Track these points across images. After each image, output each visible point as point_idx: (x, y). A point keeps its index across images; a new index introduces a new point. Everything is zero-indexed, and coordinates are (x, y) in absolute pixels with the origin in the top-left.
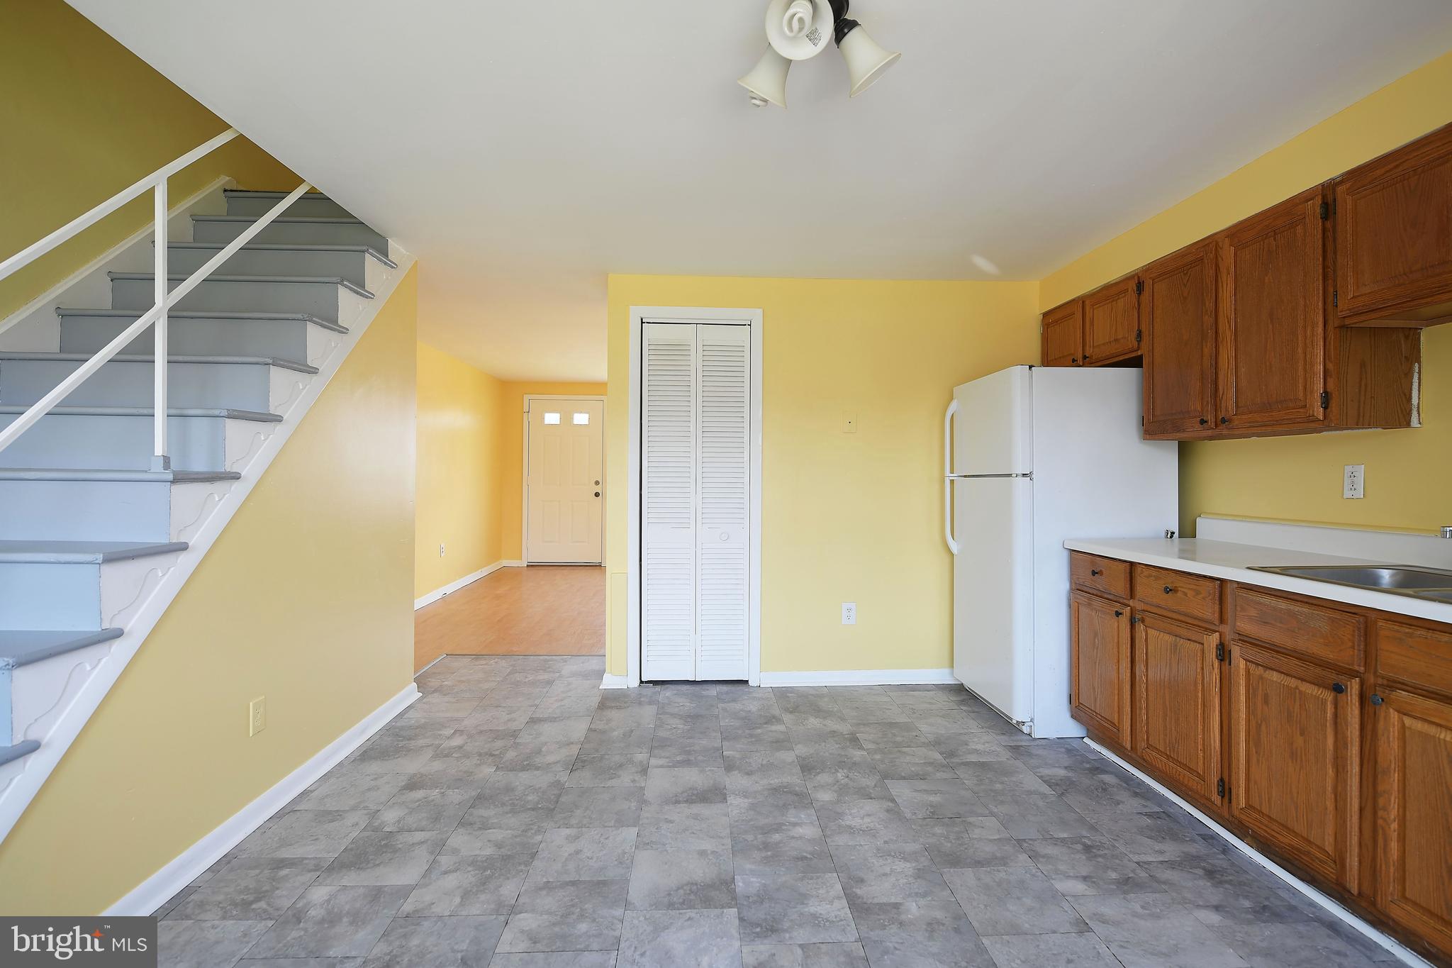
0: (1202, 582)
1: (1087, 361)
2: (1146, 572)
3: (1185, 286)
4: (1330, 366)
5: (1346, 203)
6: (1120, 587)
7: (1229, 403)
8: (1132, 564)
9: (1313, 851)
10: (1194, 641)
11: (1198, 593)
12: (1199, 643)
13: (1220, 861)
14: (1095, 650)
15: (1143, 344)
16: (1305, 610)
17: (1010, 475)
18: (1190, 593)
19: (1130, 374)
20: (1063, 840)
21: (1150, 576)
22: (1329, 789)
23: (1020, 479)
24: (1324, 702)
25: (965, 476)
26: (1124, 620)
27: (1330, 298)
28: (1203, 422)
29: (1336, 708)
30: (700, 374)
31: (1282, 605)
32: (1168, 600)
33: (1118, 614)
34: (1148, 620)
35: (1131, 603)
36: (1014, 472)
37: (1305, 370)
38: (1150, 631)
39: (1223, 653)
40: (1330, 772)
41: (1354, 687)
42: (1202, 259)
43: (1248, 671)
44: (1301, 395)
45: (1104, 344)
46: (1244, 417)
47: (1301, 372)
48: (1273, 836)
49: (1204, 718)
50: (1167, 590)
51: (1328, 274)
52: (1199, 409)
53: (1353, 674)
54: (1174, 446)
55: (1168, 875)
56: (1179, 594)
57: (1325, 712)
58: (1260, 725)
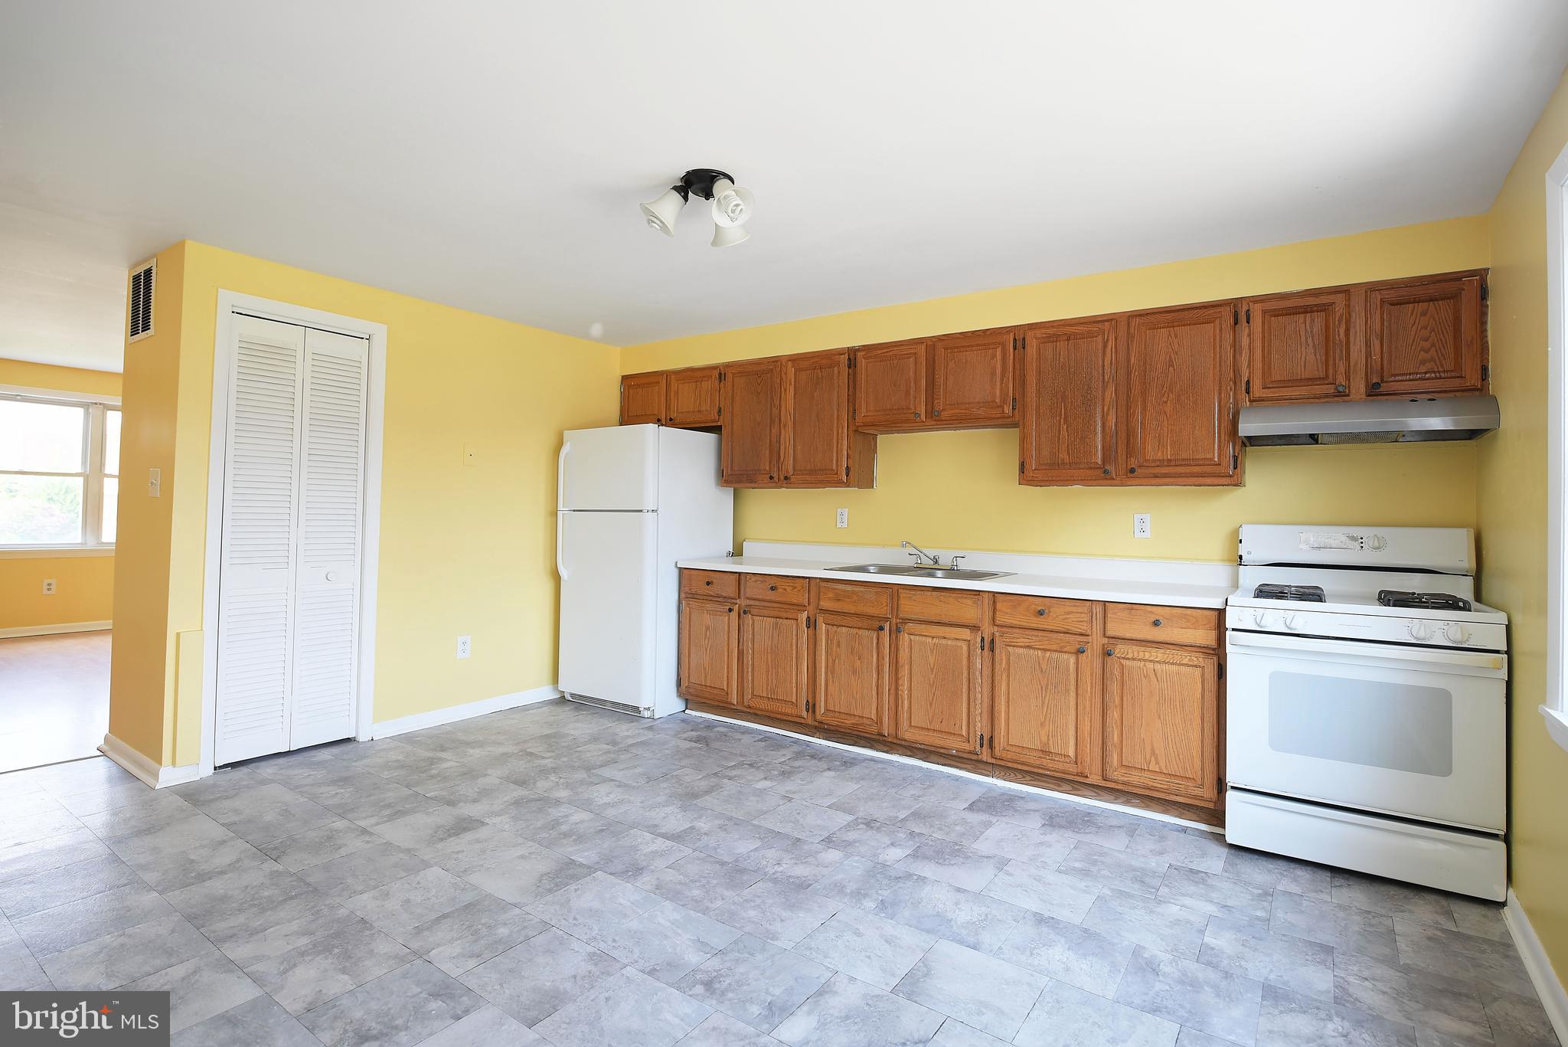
0: (798, 580)
1: (671, 423)
2: (754, 578)
3: (759, 385)
4: (850, 452)
5: (862, 363)
6: (730, 590)
7: (789, 466)
8: (740, 573)
9: (865, 721)
10: (791, 619)
11: (794, 588)
12: (794, 619)
13: (810, 751)
14: (707, 641)
15: (721, 417)
16: (862, 589)
17: (641, 511)
18: (789, 589)
19: (710, 438)
20: (735, 766)
21: (756, 581)
22: (874, 684)
23: (650, 513)
24: (872, 638)
25: (574, 511)
26: (734, 615)
27: (853, 412)
28: (771, 478)
29: (878, 640)
30: (307, 386)
31: (849, 588)
32: (771, 595)
33: (730, 610)
34: (754, 611)
35: (738, 601)
36: (645, 508)
37: (837, 453)
38: (755, 617)
39: (811, 623)
40: (875, 676)
41: (887, 627)
42: (772, 370)
43: (827, 631)
44: (834, 468)
45: (688, 412)
46: (799, 477)
47: (835, 455)
48: (842, 723)
49: (797, 666)
50: (772, 589)
51: (852, 400)
52: (768, 469)
53: (886, 619)
54: (732, 490)
55: (797, 764)
56: (779, 590)
57: (872, 643)
58: (835, 661)
